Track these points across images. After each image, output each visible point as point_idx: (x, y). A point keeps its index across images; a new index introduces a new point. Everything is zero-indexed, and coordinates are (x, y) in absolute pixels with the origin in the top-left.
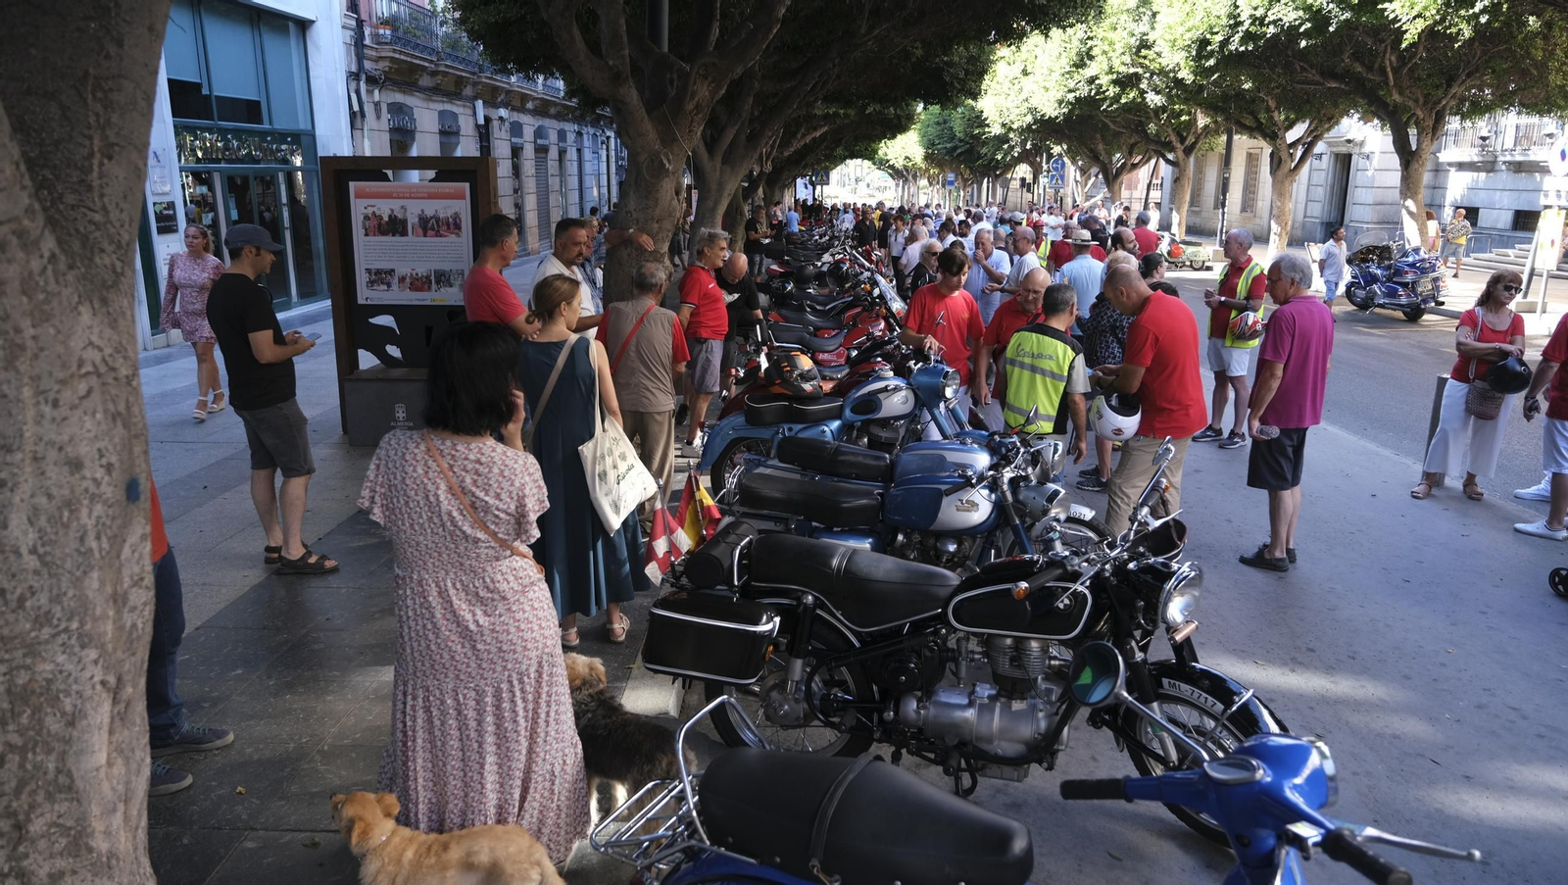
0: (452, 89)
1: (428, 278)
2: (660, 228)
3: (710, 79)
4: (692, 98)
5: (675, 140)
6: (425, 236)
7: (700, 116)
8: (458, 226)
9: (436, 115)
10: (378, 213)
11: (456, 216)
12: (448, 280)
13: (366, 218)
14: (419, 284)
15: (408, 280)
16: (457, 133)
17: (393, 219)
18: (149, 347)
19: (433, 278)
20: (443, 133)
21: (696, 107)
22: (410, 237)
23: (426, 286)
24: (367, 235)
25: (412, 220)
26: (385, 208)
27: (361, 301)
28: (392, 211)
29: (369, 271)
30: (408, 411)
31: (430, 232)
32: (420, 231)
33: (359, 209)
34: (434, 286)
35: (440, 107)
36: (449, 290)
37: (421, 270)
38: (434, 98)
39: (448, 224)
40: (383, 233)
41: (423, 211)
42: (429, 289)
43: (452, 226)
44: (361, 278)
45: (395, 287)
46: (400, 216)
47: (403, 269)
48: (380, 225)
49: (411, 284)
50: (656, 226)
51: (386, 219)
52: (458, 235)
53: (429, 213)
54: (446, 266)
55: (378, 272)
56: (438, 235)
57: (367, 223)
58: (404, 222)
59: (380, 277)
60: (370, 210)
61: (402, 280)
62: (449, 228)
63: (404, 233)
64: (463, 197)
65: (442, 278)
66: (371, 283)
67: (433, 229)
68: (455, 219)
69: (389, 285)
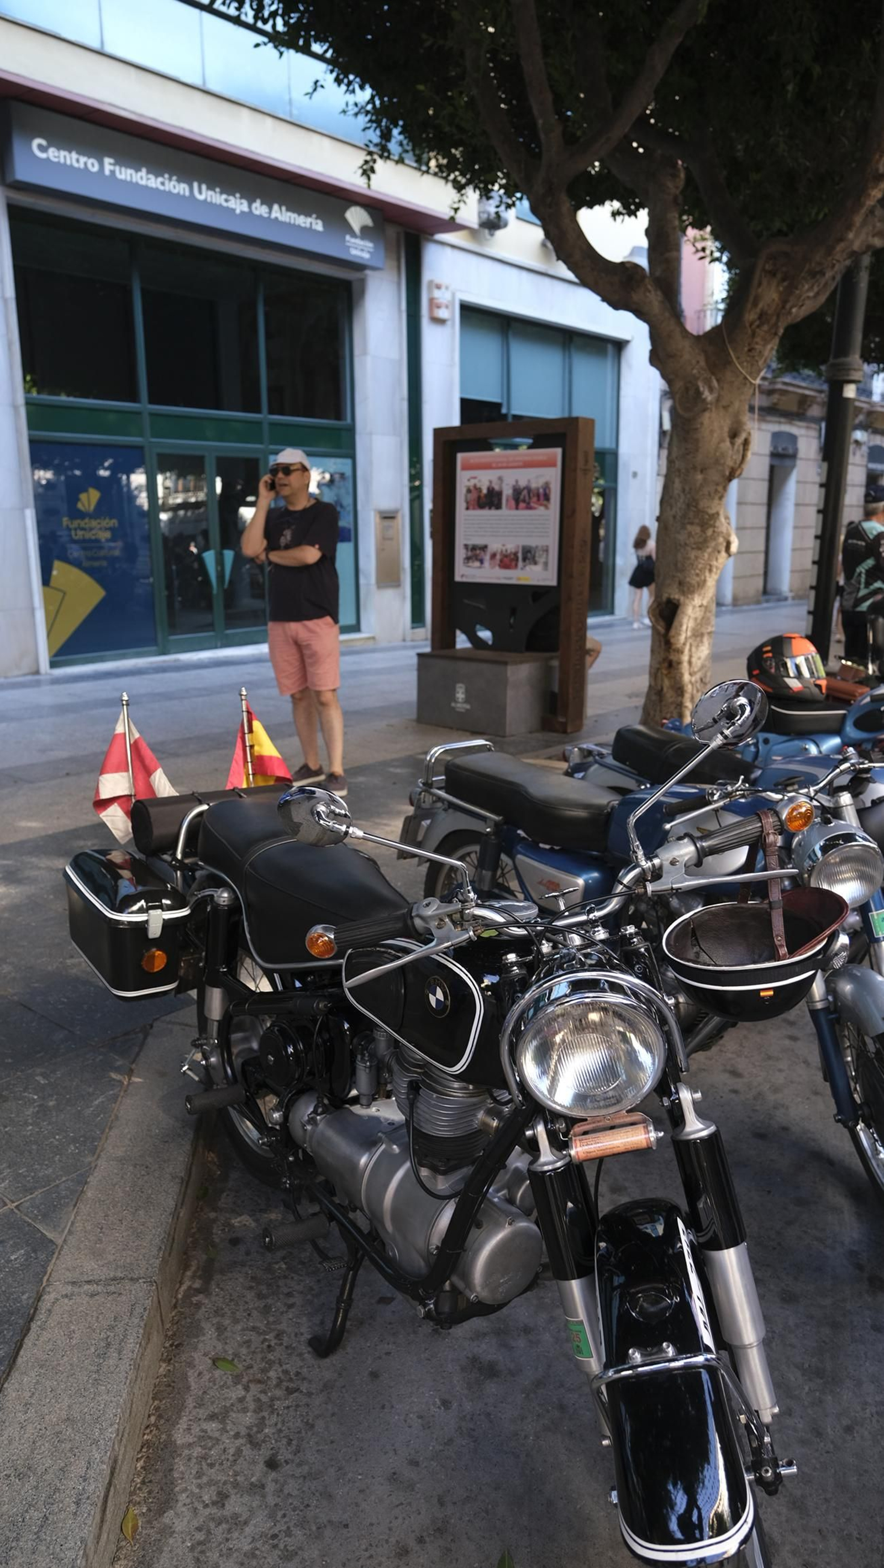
0: (794, 408)
1: (516, 554)
2: (705, 480)
3: (779, 276)
4: (755, 304)
5: (728, 362)
6: (517, 508)
7: (765, 328)
8: (547, 497)
9: (768, 437)
10: (478, 485)
11: (547, 487)
12: (534, 557)
13: (469, 491)
14: (508, 561)
15: (498, 557)
16: (794, 456)
17: (491, 491)
18: (408, 638)
19: (520, 555)
20: (774, 455)
21: (760, 317)
22: (504, 511)
23: (513, 564)
24: (467, 508)
25: (507, 492)
26: (484, 479)
27: (458, 578)
28: (491, 482)
29: (466, 546)
30: (467, 692)
31: (522, 505)
32: (513, 503)
33: (464, 480)
34: (520, 563)
35: (776, 428)
36: (534, 568)
37: (510, 547)
38: (769, 418)
39: (538, 496)
40: (481, 506)
41: (517, 481)
42: (516, 566)
43: (542, 498)
44: (460, 554)
45: (487, 564)
46: (497, 488)
47: (495, 546)
48: (479, 497)
49: (501, 561)
50: (699, 477)
51: (485, 491)
52: (546, 507)
53: (522, 483)
54: (532, 542)
55: (474, 548)
56: (529, 507)
57: (469, 495)
58: (499, 494)
59: (476, 553)
60: (473, 482)
61: (493, 556)
62: (539, 500)
63: (498, 507)
64: (553, 465)
65: (528, 555)
66: (468, 559)
67: (524, 501)
68: (545, 490)
69: (482, 561)
